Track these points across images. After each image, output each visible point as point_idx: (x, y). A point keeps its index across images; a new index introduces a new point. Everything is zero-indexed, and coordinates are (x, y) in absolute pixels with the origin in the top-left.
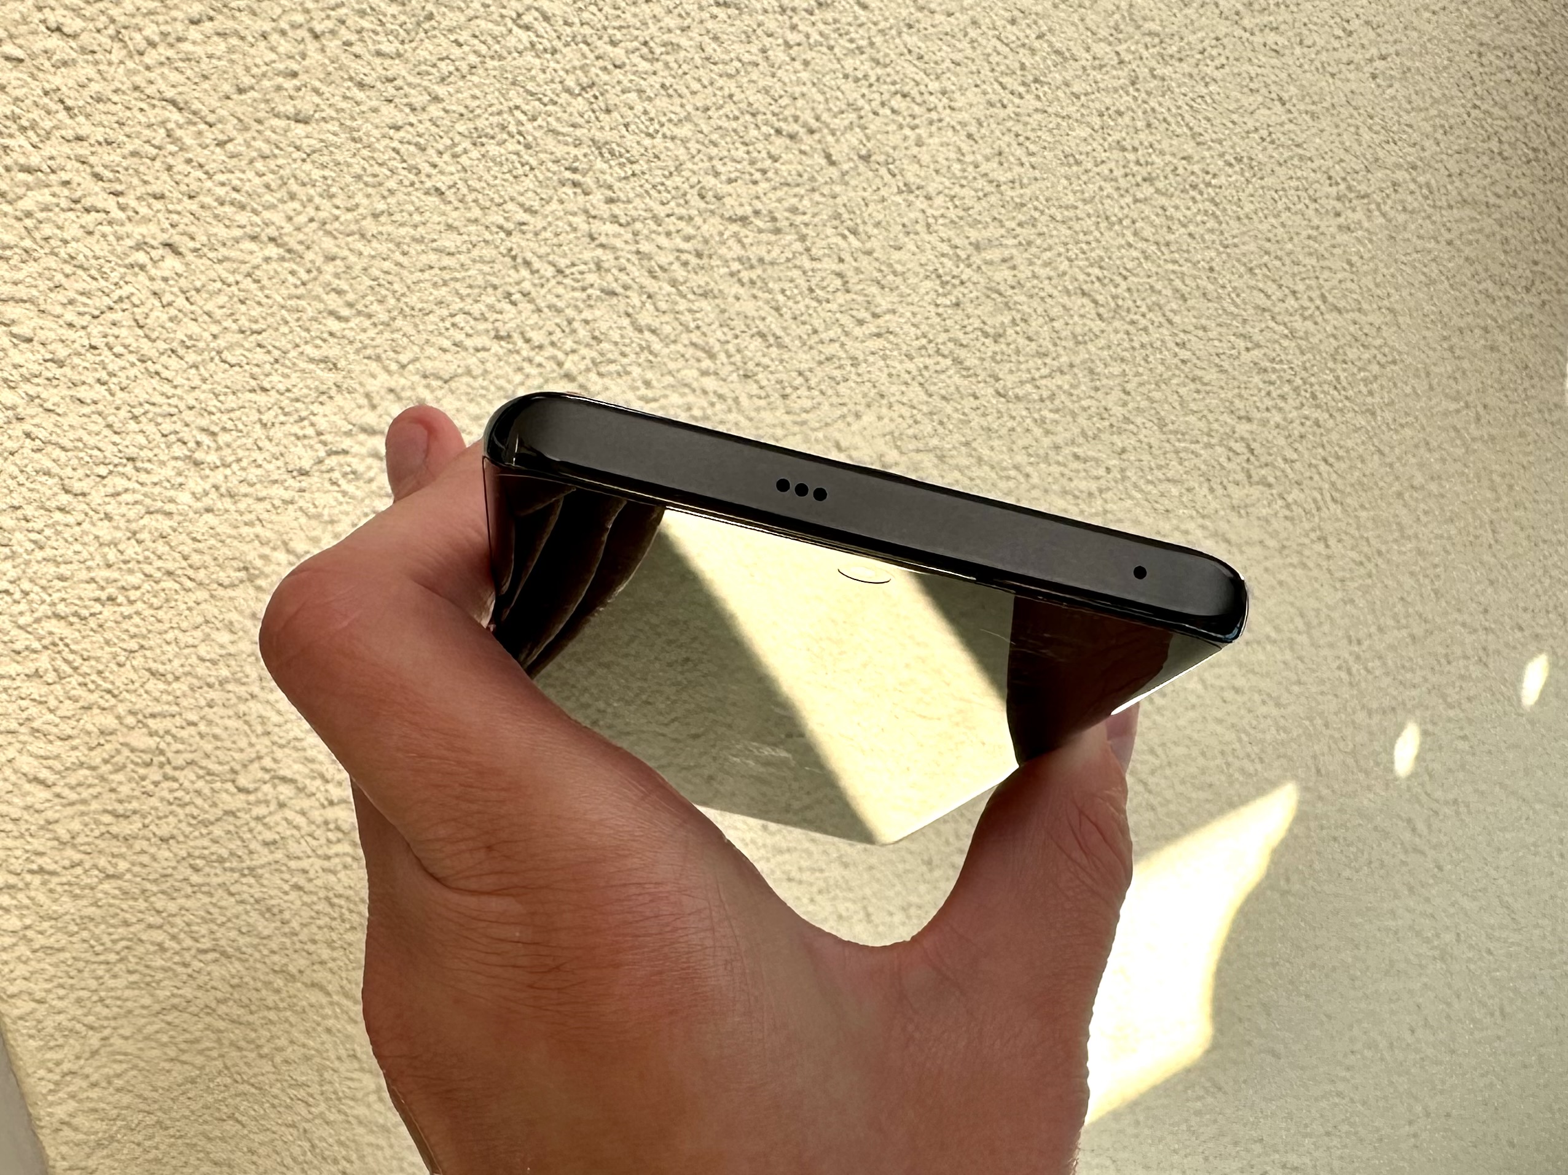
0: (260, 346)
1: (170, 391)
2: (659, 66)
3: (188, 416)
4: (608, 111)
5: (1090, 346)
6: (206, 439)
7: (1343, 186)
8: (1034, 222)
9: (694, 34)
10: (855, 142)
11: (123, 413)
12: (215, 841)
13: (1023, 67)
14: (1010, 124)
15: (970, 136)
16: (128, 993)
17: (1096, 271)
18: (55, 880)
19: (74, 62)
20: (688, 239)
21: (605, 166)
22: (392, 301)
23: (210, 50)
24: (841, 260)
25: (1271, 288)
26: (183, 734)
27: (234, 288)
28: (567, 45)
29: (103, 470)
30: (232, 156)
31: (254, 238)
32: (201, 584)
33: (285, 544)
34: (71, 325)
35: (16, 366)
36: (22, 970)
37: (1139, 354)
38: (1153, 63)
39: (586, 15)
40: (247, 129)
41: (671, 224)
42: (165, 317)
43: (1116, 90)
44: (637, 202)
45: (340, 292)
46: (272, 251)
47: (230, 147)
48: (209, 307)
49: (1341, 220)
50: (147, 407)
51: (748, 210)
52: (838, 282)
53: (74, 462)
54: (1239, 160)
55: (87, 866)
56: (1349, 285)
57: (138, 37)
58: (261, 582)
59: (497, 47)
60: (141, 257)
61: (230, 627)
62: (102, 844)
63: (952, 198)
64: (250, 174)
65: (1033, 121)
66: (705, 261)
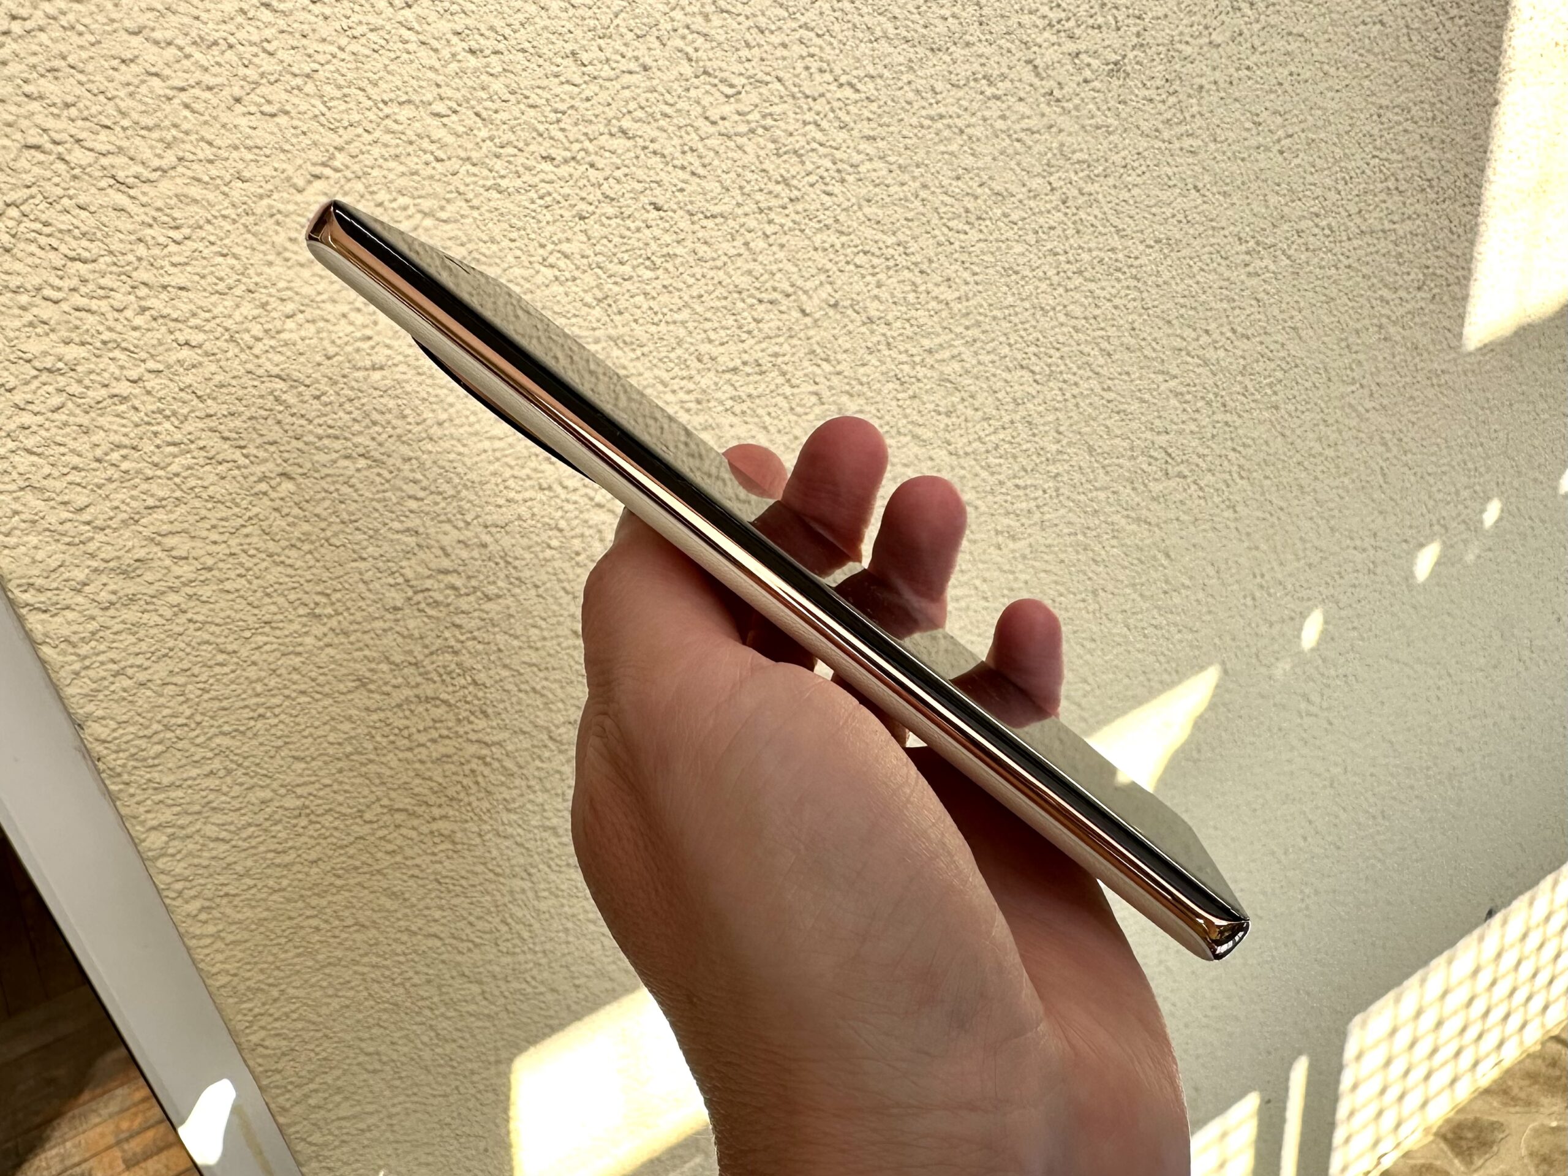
0: (357, 529)
1: (293, 572)
2: (660, 272)
3: (308, 587)
4: (620, 313)
5: (1029, 405)
6: (324, 600)
7: (1252, 243)
8: (978, 324)
9: (688, 243)
10: (824, 296)
11: (259, 594)
12: (351, 857)
13: (967, 211)
14: (956, 256)
15: (922, 272)
16: (296, 960)
17: (1033, 349)
18: (238, 899)
19: (201, 364)
20: (689, 392)
21: (620, 353)
22: (456, 480)
23: (303, 333)
24: (816, 383)
25: (1188, 333)
26: (321, 793)
27: (335, 495)
28: (585, 272)
29: (247, 634)
30: (326, 405)
31: (347, 457)
32: (326, 695)
33: (387, 658)
34: (215, 543)
35: (177, 578)
36: (220, 957)
37: (1070, 405)
38: (1081, 183)
39: (598, 248)
40: (336, 383)
41: (676, 384)
42: (284, 524)
43: (1049, 212)
44: (647, 374)
45: (415, 482)
46: (362, 463)
47: (324, 398)
48: (318, 510)
49: (1250, 269)
50: (276, 586)
51: (738, 362)
52: (814, 399)
53: (226, 632)
54: (1158, 241)
55: (260, 886)
56: (1258, 317)
57: (246, 337)
58: (372, 687)
59: (528, 285)
60: (263, 486)
61: (349, 719)
62: (269, 871)
63: (908, 320)
64: (341, 414)
65: (976, 250)
66: (705, 404)
